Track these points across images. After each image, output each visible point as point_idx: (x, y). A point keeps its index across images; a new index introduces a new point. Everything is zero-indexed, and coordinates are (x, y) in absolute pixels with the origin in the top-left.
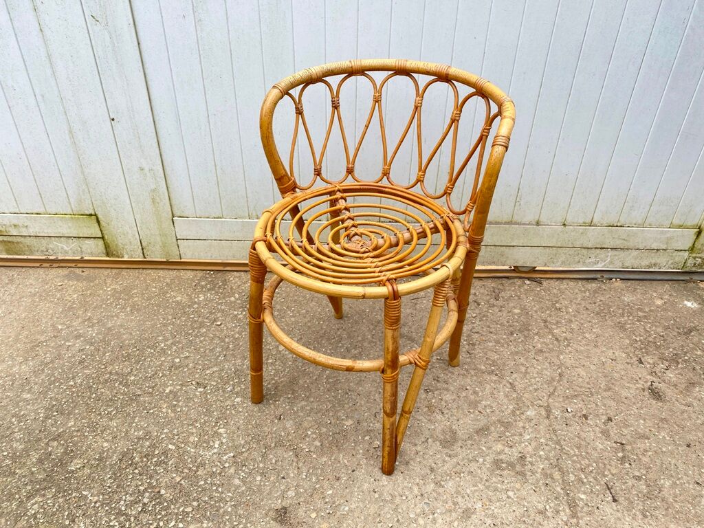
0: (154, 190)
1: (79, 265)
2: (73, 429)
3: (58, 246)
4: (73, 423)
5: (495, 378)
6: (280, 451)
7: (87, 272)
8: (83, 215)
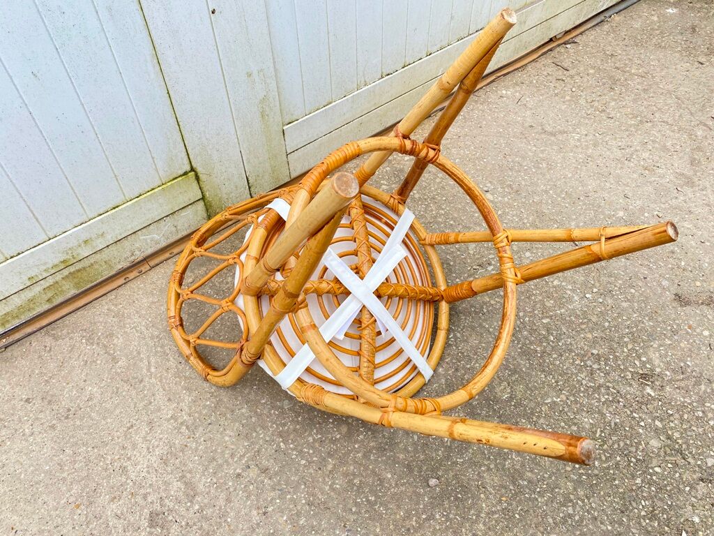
1: (175, 251)
3: (146, 240)
8: (176, 178)
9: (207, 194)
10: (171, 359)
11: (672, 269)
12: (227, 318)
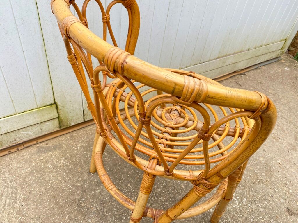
1: (39, 141)
3: (24, 134)
7: (50, 144)
8: (46, 106)
9: (61, 116)
10: (18, 202)
11: (286, 193)
12: (55, 183)
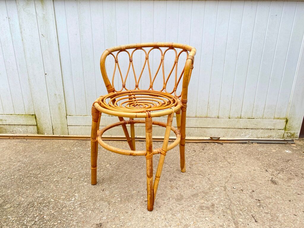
0: (60, 104)
1: (25, 138)
2: (9, 193)
3: (18, 129)
4: (10, 191)
5: (201, 176)
6: (101, 202)
7: (28, 140)
8: (30, 115)
9: (38, 125)
